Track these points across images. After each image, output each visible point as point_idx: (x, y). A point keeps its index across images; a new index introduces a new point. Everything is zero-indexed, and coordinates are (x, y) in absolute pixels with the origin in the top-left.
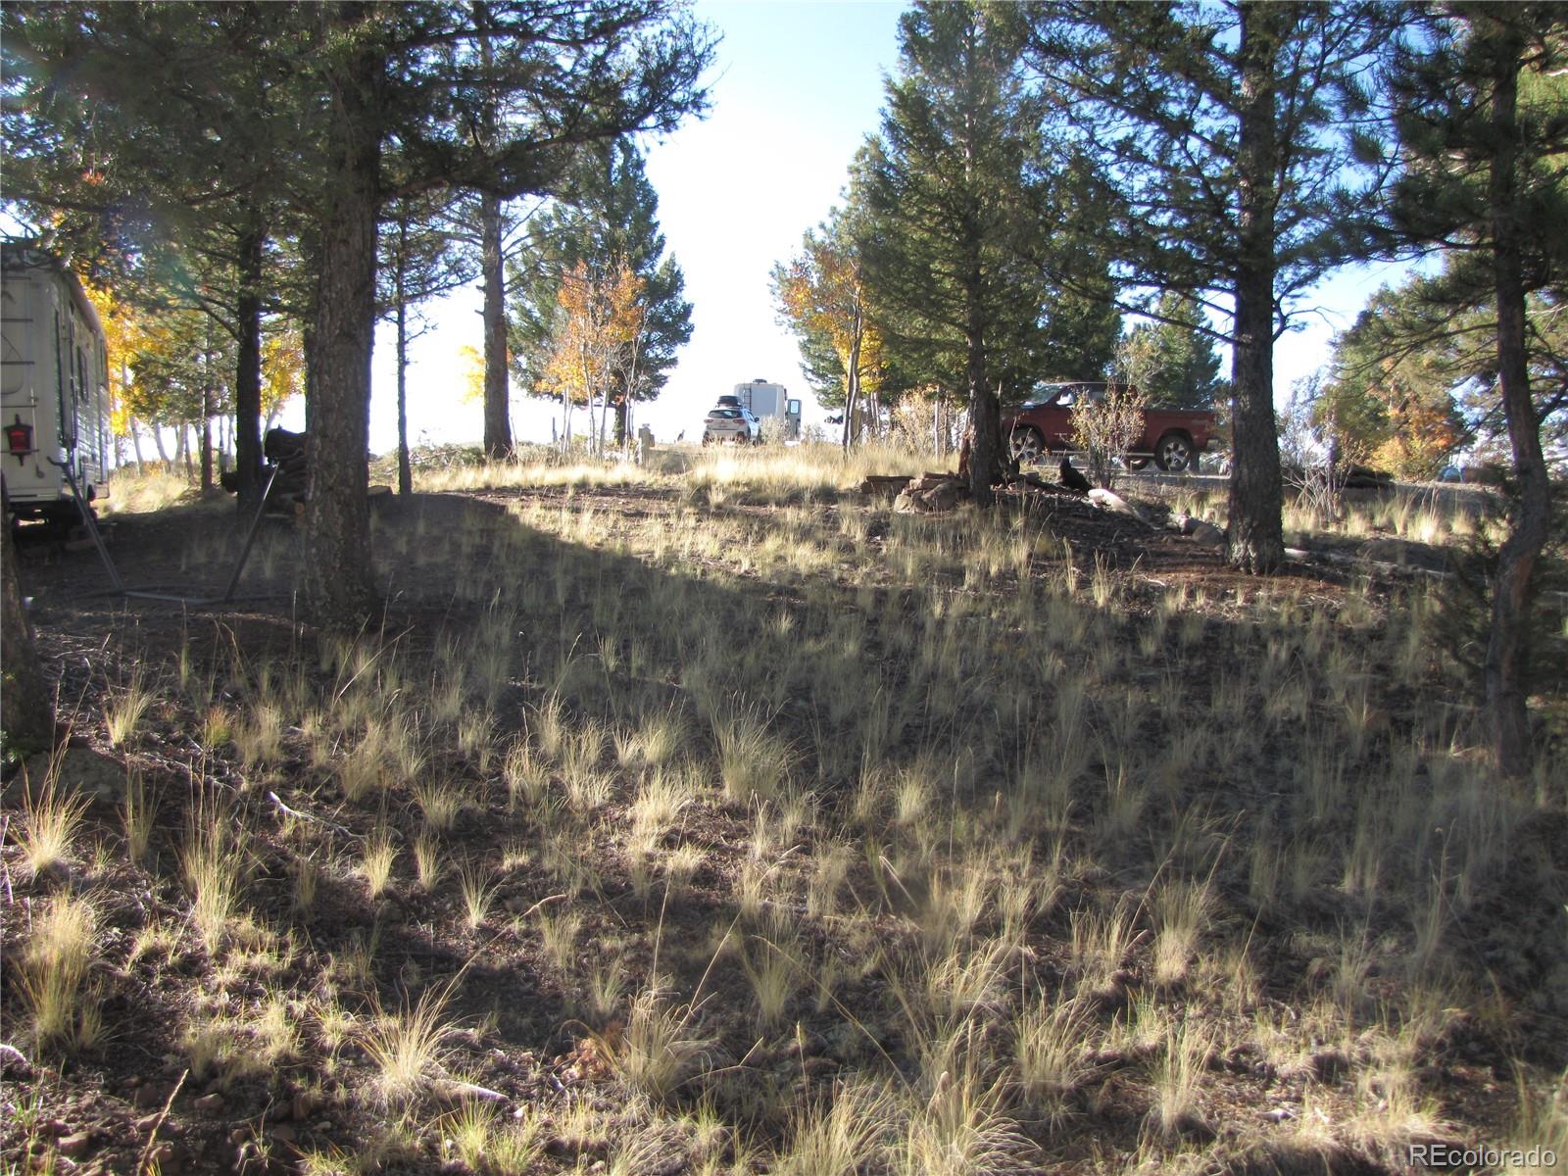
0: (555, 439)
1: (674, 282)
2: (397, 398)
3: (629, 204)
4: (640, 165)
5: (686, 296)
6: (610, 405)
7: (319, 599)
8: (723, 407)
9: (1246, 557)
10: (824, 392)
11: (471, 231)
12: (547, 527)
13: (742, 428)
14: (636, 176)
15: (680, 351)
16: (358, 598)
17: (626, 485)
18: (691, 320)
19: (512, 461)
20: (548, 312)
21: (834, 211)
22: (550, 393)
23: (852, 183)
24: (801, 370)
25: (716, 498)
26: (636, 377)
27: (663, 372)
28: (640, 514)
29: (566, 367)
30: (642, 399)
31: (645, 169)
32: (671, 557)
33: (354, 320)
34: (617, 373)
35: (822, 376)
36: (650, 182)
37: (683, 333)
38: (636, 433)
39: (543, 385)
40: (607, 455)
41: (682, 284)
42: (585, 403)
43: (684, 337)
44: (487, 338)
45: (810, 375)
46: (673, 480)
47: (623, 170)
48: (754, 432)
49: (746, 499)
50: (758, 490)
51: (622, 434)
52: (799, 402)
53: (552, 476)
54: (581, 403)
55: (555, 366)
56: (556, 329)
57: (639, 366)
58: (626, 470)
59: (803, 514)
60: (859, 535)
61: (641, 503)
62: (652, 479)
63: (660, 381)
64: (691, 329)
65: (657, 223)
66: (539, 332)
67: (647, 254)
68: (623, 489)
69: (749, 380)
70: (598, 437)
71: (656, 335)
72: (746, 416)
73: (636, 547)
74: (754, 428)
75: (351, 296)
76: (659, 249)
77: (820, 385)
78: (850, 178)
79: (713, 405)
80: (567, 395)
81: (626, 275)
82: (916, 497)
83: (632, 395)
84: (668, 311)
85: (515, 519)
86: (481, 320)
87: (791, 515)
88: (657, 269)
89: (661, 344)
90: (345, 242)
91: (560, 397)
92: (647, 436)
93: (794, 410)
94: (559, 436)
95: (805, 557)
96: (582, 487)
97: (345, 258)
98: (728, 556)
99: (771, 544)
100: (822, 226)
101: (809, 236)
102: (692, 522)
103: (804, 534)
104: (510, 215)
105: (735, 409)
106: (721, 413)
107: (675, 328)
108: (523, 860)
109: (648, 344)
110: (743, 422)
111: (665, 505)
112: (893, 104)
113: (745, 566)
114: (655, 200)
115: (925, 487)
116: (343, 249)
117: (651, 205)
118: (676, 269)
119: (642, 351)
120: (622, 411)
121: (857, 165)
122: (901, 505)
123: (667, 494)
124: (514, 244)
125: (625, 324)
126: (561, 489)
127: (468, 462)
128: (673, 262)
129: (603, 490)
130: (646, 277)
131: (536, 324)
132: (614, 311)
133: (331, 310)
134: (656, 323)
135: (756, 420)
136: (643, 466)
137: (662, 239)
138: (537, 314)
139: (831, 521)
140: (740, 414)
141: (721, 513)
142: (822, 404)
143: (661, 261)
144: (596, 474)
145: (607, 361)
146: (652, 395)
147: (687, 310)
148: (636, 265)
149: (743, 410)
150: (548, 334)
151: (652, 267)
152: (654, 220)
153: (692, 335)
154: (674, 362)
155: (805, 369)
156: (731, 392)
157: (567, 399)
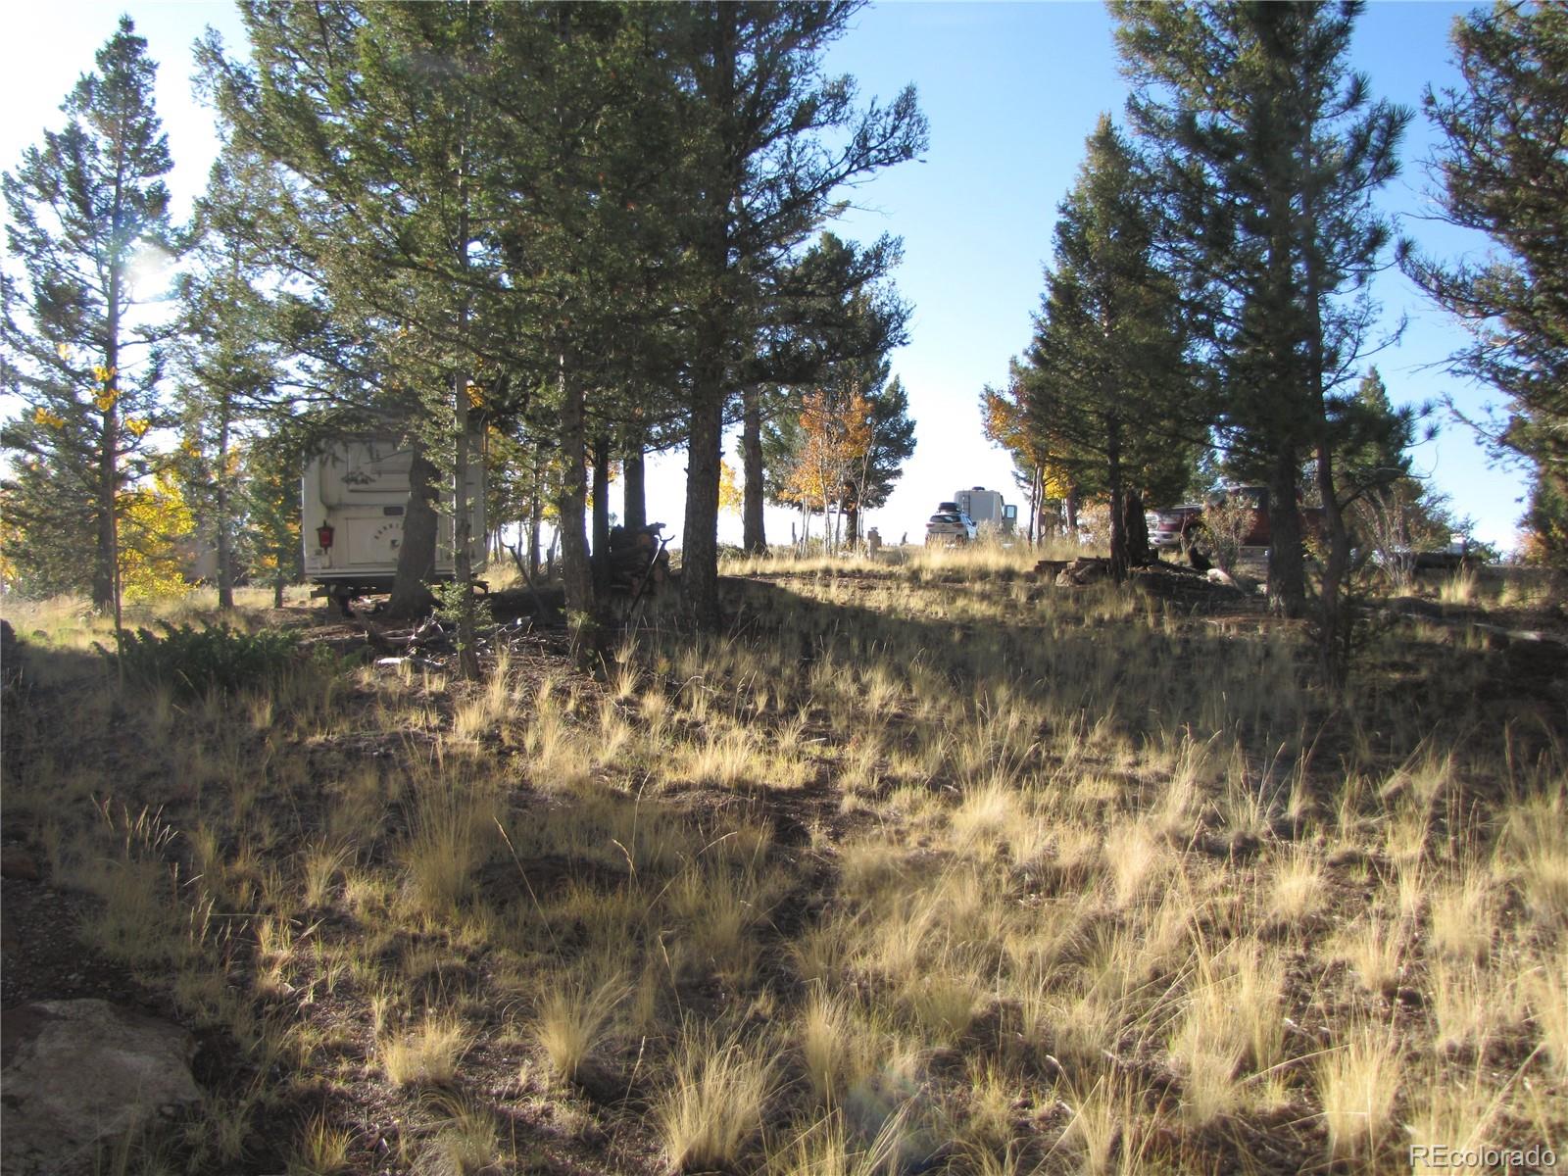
0: (795, 541)
1: (899, 401)
5: (910, 414)
6: (842, 511)
8: (944, 513)
9: (1278, 606)
12: (805, 594)
13: (961, 532)
15: (904, 464)
17: (860, 571)
18: (913, 436)
19: (768, 556)
20: (788, 431)
22: (791, 502)
24: (1014, 479)
25: (926, 576)
26: (866, 487)
27: (890, 482)
28: (871, 588)
29: (806, 480)
30: (871, 506)
32: (891, 610)
34: (849, 484)
37: (907, 447)
38: (866, 535)
39: (785, 495)
40: (840, 554)
41: (906, 404)
42: (822, 510)
43: (907, 451)
45: (1022, 483)
46: (896, 569)
48: (972, 535)
49: (947, 579)
50: (958, 572)
51: (853, 535)
52: (1015, 508)
53: (802, 566)
54: (817, 510)
55: (796, 478)
56: (796, 446)
57: (868, 477)
58: (858, 561)
59: (988, 587)
60: (1023, 599)
61: (872, 581)
62: (882, 568)
63: (888, 490)
64: (914, 443)
66: (782, 448)
67: (874, 379)
68: (857, 573)
69: (969, 487)
70: (834, 540)
71: (882, 449)
72: (964, 520)
73: (868, 604)
74: (972, 531)
76: (884, 374)
79: (934, 511)
80: (806, 504)
81: (856, 402)
82: (1071, 574)
83: (862, 503)
84: (894, 429)
85: (783, 590)
87: (978, 587)
88: (883, 391)
89: (887, 456)
91: (800, 505)
92: (874, 536)
93: (1010, 515)
94: (798, 539)
95: (979, 609)
96: (827, 572)
98: (929, 610)
99: (961, 603)
101: (1014, 362)
102: (907, 591)
103: (984, 597)
105: (955, 514)
106: (942, 518)
107: (901, 443)
108: (820, 707)
109: (876, 457)
110: (961, 526)
111: (889, 583)
112: (1051, 289)
113: (941, 615)
115: (1079, 567)
118: (900, 390)
119: (870, 464)
120: (853, 517)
122: (1061, 580)
123: (890, 576)
125: (856, 442)
126: (812, 574)
127: (734, 556)
128: (896, 384)
129: (842, 574)
130: (874, 399)
131: (778, 440)
132: (847, 431)
134: (883, 439)
135: (974, 524)
136: (873, 559)
137: (887, 365)
138: (778, 432)
139: (1007, 591)
140: (959, 519)
141: (929, 585)
143: (887, 384)
144: (835, 564)
145: (840, 474)
146: (880, 503)
147: (910, 426)
148: (865, 388)
149: (962, 515)
150: (788, 450)
151: (879, 389)
153: (915, 449)
154: (899, 473)
155: (1018, 477)
156: (951, 499)
157: (805, 507)
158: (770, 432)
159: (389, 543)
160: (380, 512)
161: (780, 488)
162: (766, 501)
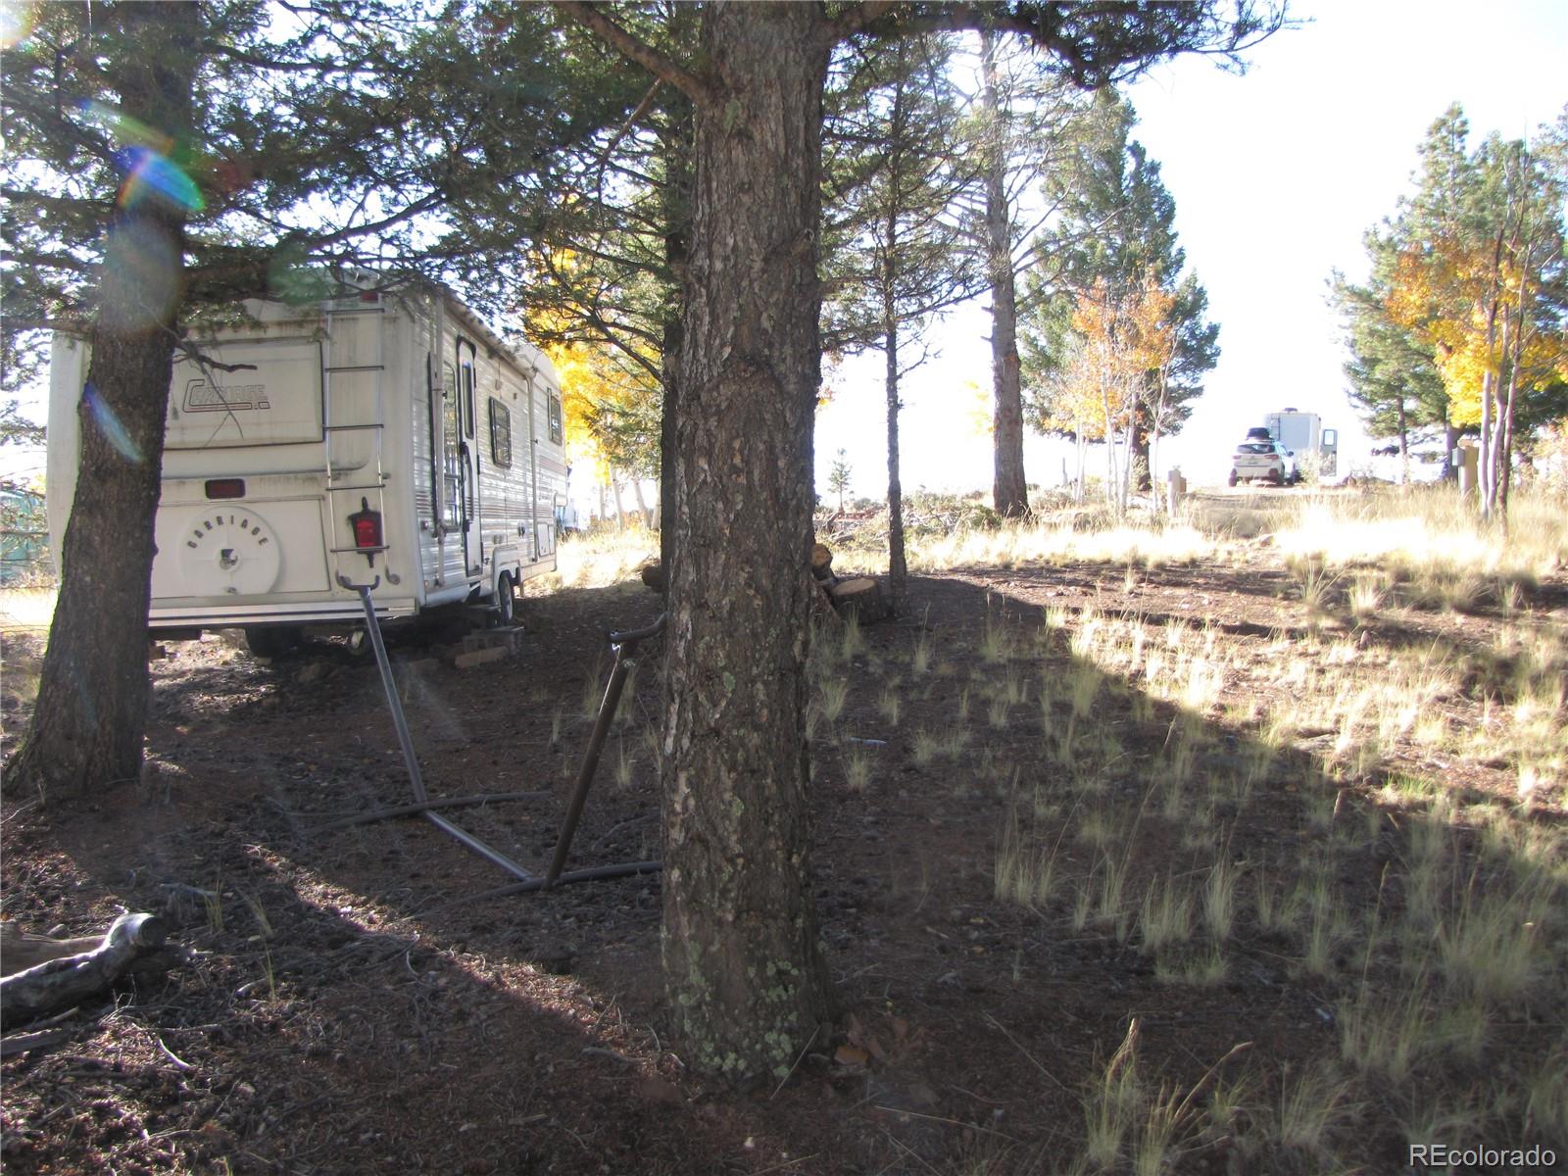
0: (1066, 484)
1: (1196, 300)
2: (886, 456)
3: (1144, 215)
4: (1154, 169)
5: (1211, 315)
7: (688, 989)
8: (1253, 441)
10: (1372, 421)
11: (974, 242)
13: (1275, 465)
14: (1150, 182)
15: (1206, 377)
16: (774, 994)
18: (1217, 343)
19: (1032, 522)
20: (1056, 341)
21: (1402, 200)
22: (1061, 431)
23: (1425, 165)
27: (1187, 403)
29: (1081, 402)
30: (1165, 435)
31: (1161, 173)
33: (766, 324)
34: (1141, 407)
35: (1370, 402)
36: (1167, 188)
37: (1209, 357)
39: (1052, 423)
40: (1129, 501)
41: (1206, 303)
42: (1101, 441)
43: (1210, 362)
44: (997, 369)
46: (1246, 550)
47: (1136, 176)
48: (1289, 470)
52: (1335, 433)
54: (1097, 441)
55: (1068, 400)
56: (1067, 356)
63: (1185, 414)
64: (1217, 353)
65: (1175, 235)
66: (1048, 363)
67: (1167, 269)
71: (1178, 361)
72: (1279, 450)
74: (1289, 465)
75: (758, 265)
76: (1178, 264)
77: (1369, 412)
78: (1421, 159)
79: (1243, 439)
80: (1080, 433)
83: (1156, 432)
84: (1192, 335)
86: (989, 346)
88: (1178, 286)
89: (1183, 370)
90: (743, 135)
91: (1073, 436)
92: (1175, 477)
93: (1329, 441)
94: (1071, 480)
97: (743, 174)
100: (1386, 221)
101: (1371, 233)
104: (1019, 221)
105: (1265, 442)
106: (1249, 448)
107: (1199, 353)
110: (1276, 457)
114: (1172, 208)
116: (738, 153)
117: (1168, 216)
118: (1198, 286)
119: (1167, 380)
120: (1141, 449)
121: (1432, 141)
124: (1026, 254)
125: (1151, 347)
127: (976, 524)
128: (1194, 278)
131: (1042, 352)
132: (1139, 333)
133: (712, 301)
134: (1182, 346)
135: (1291, 454)
137: (1181, 251)
138: (1042, 342)
140: (1272, 449)
142: (1368, 433)
143: (1180, 278)
145: (1131, 391)
146: (1175, 429)
147: (1214, 331)
149: (1276, 444)
150: (1057, 364)
151: (1171, 283)
152: (1171, 232)
153: (1220, 360)
154: (1197, 392)
155: (1350, 395)
156: (1260, 424)
157: (1079, 437)
158: (1032, 342)
159: (217, 556)
160: (198, 491)
161: (1046, 414)
162: (1028, 430)
